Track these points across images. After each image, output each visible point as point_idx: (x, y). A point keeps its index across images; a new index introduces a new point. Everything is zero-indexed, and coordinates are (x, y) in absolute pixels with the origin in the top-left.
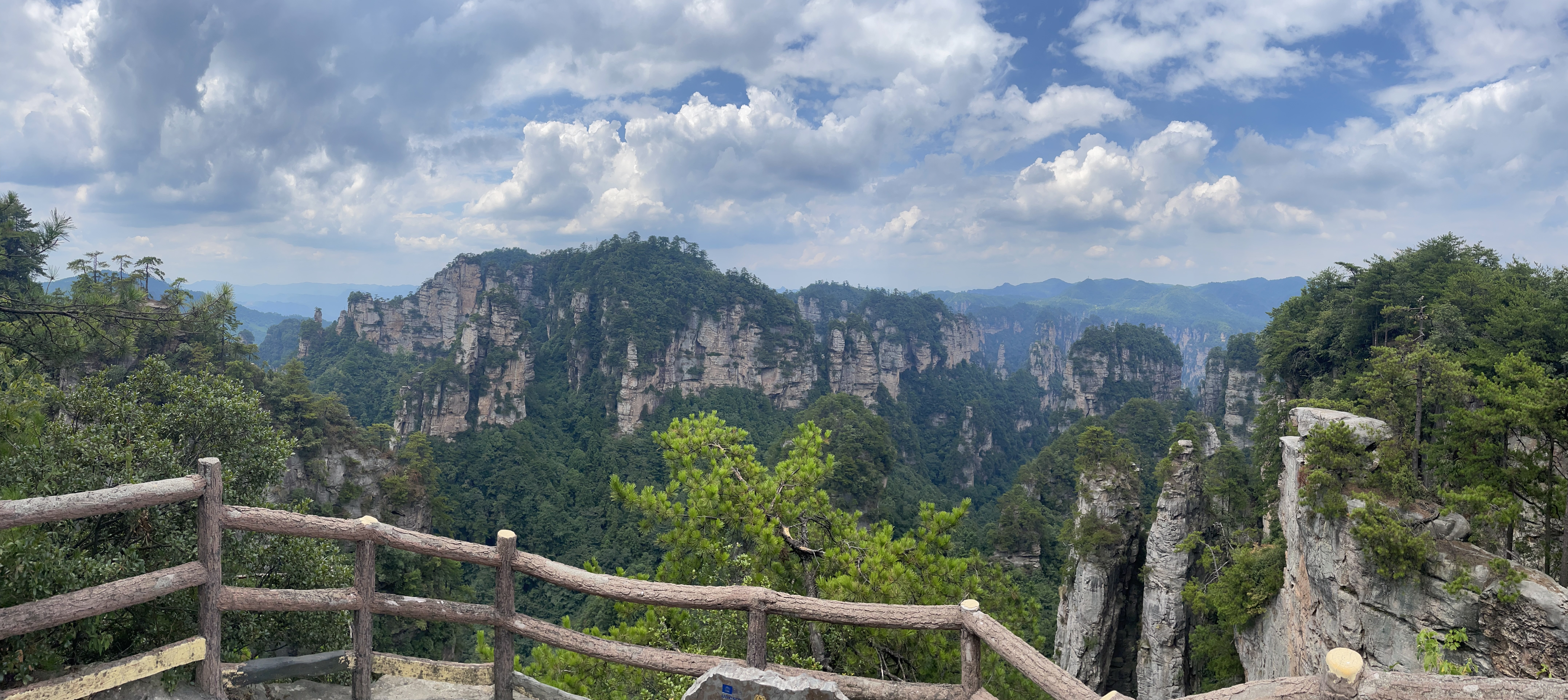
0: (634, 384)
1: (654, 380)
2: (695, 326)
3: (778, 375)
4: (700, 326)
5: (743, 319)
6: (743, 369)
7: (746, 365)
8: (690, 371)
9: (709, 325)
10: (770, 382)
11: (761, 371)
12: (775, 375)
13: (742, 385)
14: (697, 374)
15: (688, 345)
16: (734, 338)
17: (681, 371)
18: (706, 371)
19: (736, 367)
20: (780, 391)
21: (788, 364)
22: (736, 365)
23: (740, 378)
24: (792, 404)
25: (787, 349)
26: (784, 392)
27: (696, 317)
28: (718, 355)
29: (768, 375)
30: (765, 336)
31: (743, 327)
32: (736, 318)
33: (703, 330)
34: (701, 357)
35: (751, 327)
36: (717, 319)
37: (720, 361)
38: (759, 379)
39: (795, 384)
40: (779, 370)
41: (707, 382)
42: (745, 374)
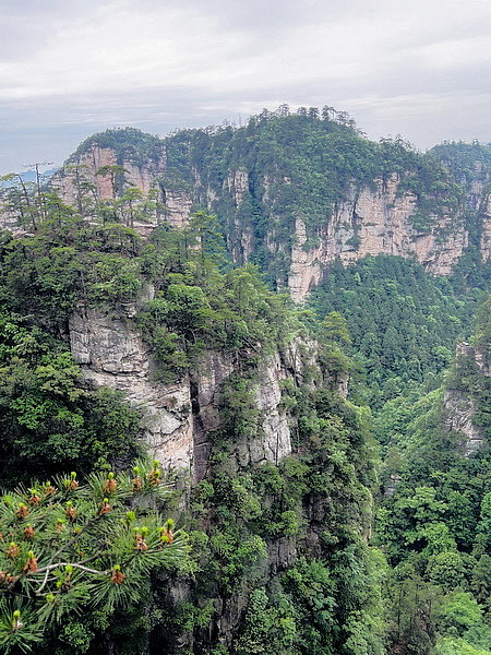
1: (318, 253)
2: (353, 198)
3: (431, 242)
4: (357, 197)
5: (399, 187)
6: (397, 238)
7: (400, 234)
8: (348, 243)
9: (366, 195)
10: (423, 248)
11: (415, 239)
12: (428, 242)
13: (396, 254)
14: (355, 244)
15: (346, 217)
16: (390, 207)
17: (339, 242)
18: (363, 241)
19: (391, 236)
20: (432, 258)
21: (442, 231)
22: (391, 234)
23: (394, 246)
24: (444, 271)
25: (441, 216)
26: (437, 258)
27: (353, 187)
28: (374, 225)
29: (422, 242)
30: (419, 202)
31: (399, 195)
32: (392, 187)
33: (360, 201)
34: (357, 228)
35: (407, 195)
36: (373, 189)
37: (375, 231)
38: (413, 246)
39: (447, 250)
40: (433, 237)
41: (363, 251)
42: (399, 243)
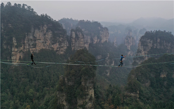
0: (16, 50)
1: (22, 48)
2: (33, 31)
5: (47, 29)
7: (49, 42)
9: (36, 31)
11: (53, 44)
12: (57, 45)
13: (48, 48)
14: (35, 46)
15: (31, 37)
16: (45, 34)
17: (30, 45)
18: (37, 44)
19: (46, 43)
20: (58, 49)
21: (60, 41)
22: (46, 42)
23: (47, 46)
24: (62, 53)
25: (60, 37)
26: (60, 49)
27: (33, 29)
28: (40, 40)
29: (55, 45)
30: (53, 34)
31: (47, 31)
32: (45, 29)
33: (35, 32)
34: (35, 41)
35: (50, 31)
36: (39, 29)
38: (52, 46)
39: (62, 47)
40: (58, 43)
41: (37, 48)
42: (48, 45)
